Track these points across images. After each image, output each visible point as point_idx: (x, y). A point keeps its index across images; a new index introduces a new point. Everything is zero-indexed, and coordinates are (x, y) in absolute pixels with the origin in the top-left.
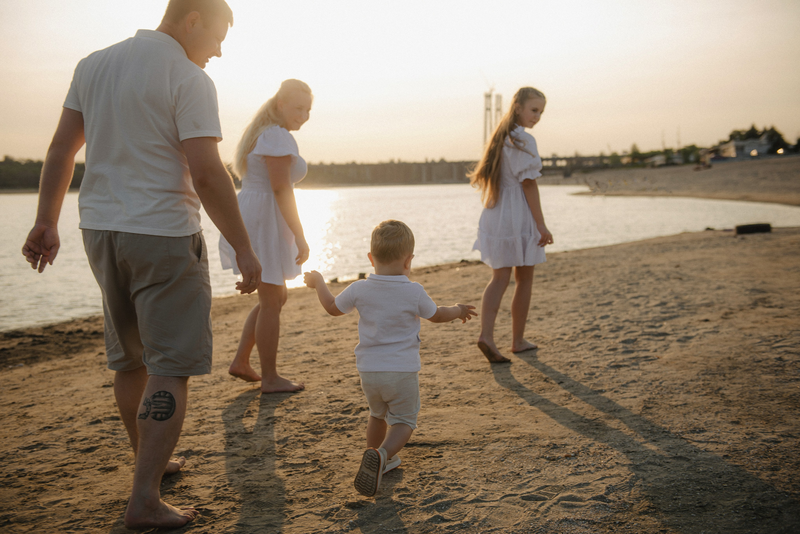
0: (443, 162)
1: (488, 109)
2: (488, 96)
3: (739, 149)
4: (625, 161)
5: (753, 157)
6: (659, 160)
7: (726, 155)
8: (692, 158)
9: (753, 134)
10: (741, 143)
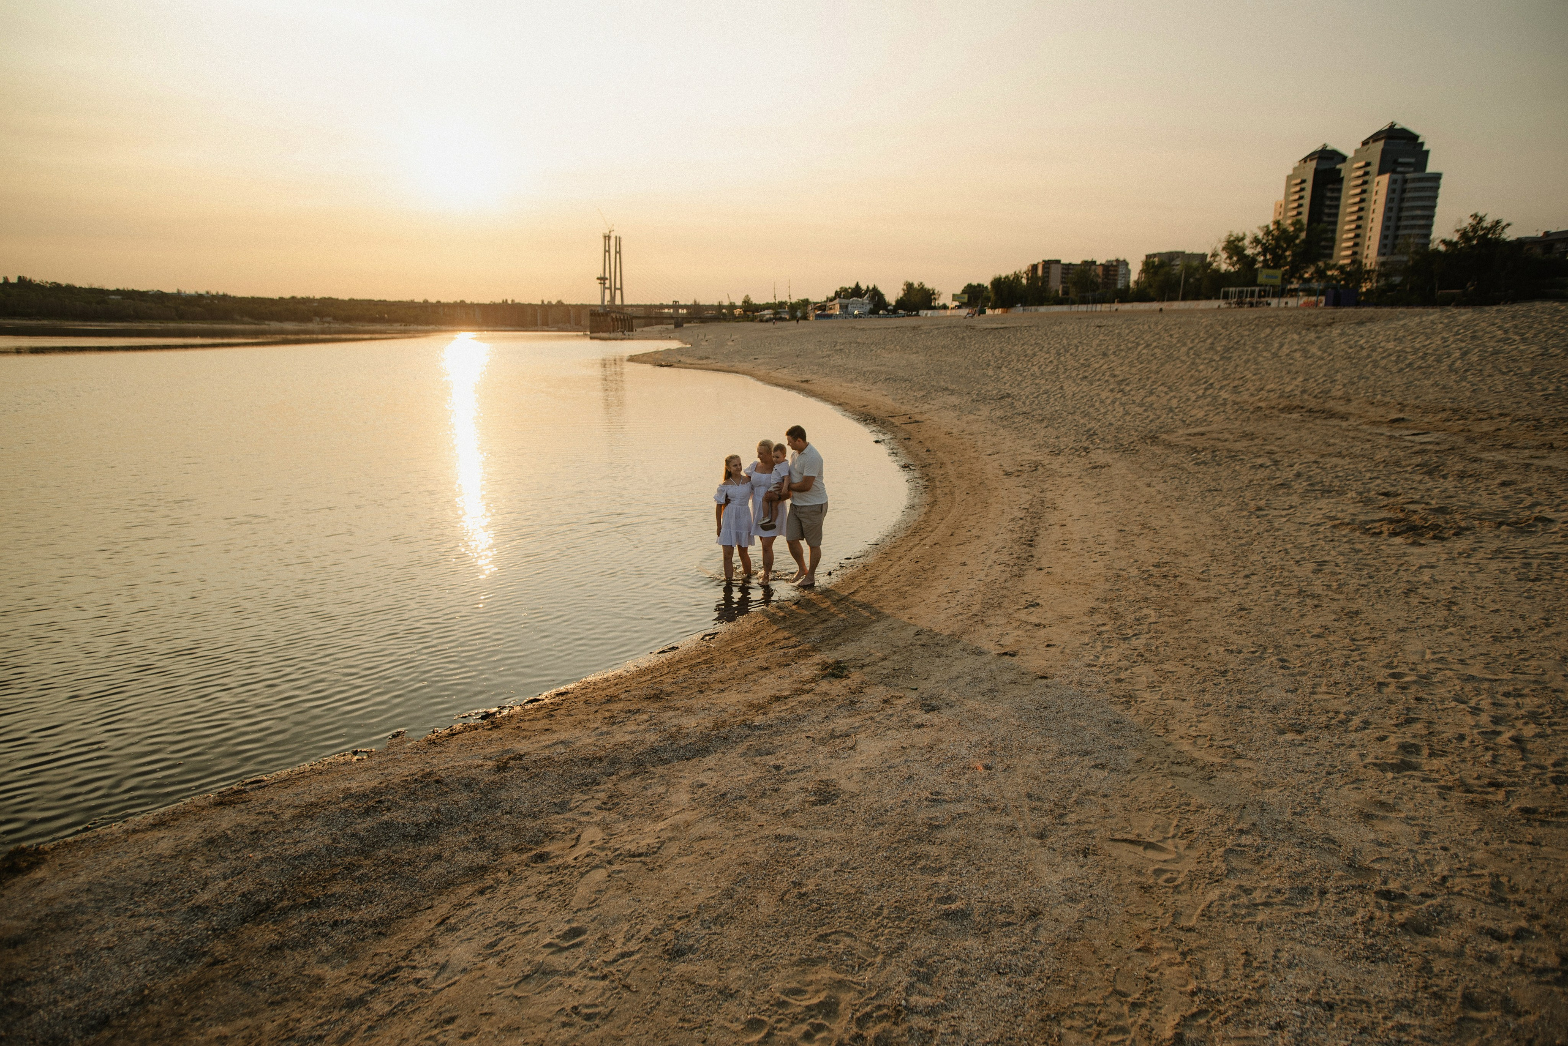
0: (560, 304)
1: (607, 251)
2: (607, 238)
3: (844, 307)
4: (737, 312)
5: (856, 317)
6: (768, 313)
7: (832, 312)
8: (799, 314)
9: (857, 292)
10: (845, 301)
